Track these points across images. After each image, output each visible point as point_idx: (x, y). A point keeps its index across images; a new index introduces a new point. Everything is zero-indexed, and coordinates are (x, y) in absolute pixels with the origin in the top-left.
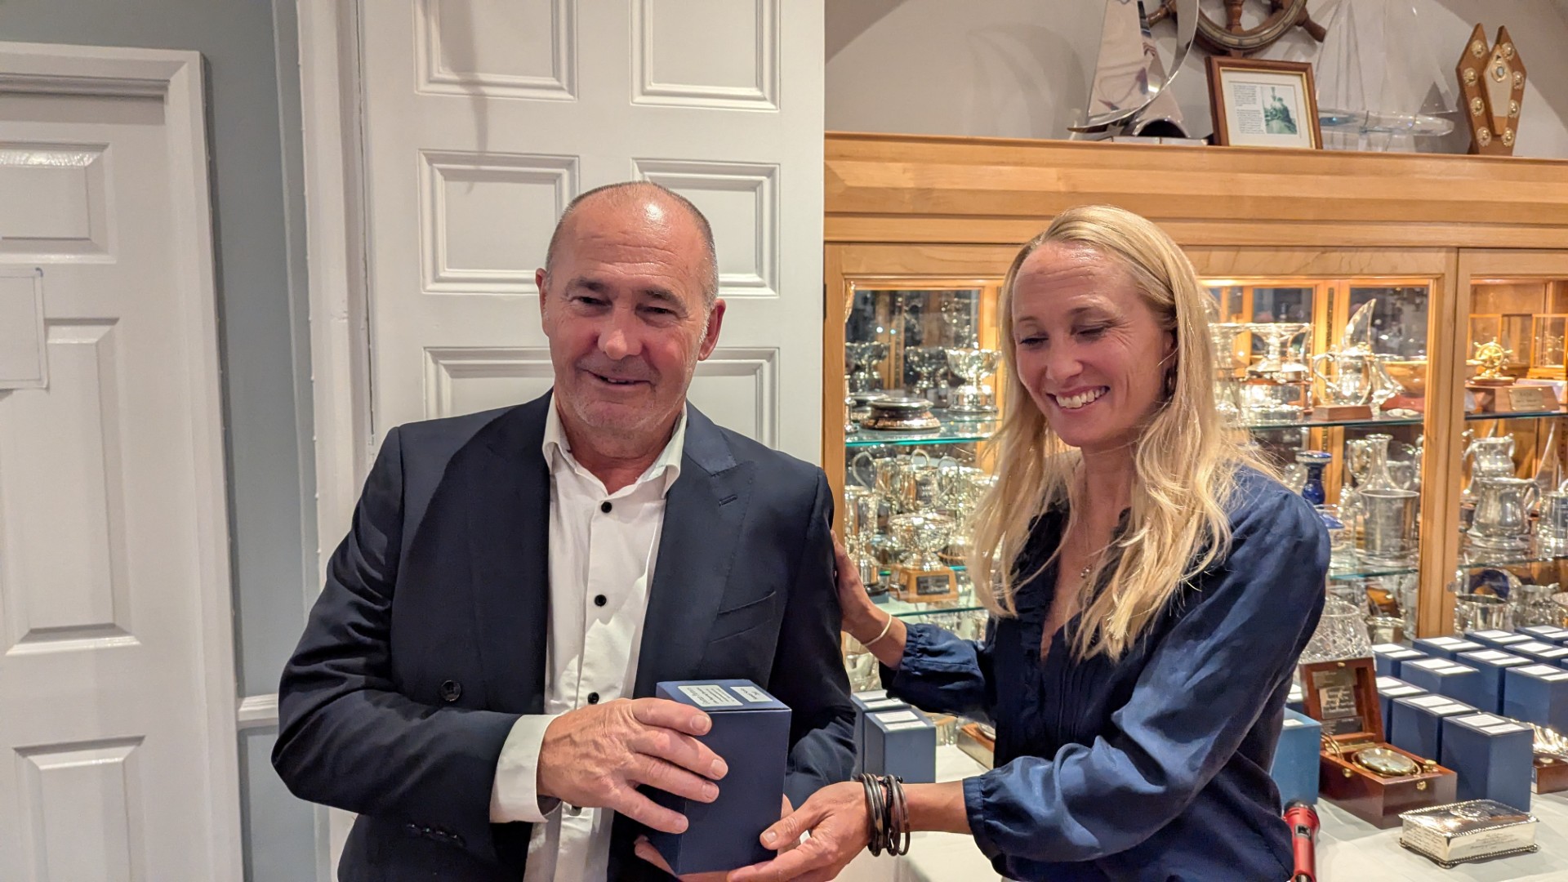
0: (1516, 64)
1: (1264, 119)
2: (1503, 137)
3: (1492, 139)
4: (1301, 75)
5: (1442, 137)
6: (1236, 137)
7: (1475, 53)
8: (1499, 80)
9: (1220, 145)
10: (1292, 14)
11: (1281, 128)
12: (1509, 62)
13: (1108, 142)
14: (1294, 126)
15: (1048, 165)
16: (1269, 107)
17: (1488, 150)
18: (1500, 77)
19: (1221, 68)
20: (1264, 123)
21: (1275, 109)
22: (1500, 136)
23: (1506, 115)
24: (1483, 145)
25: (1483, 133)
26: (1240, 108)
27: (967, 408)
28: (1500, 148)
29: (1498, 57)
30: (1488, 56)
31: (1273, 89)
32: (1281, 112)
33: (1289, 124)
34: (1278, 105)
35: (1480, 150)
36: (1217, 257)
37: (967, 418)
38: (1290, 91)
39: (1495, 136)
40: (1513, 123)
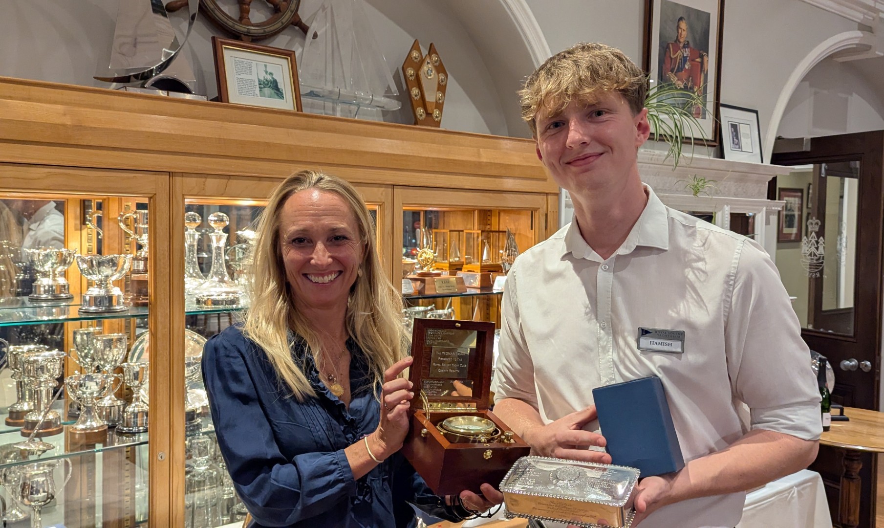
0: (440, 68)
1: (258, 86)
2: (434, 115)
3: (426, 116)
4: (287, 59)
5: (393, 111)
6: (235, 96)
7: (414, 59)
8: (429, 77)
9: (222, 101)
10: (287, 17)
11: (271, 93)
12: (435, 67)
13: (123, 91)
14: (282, 94)
15: (55, 103)
16: (262, 79)
17: (424, 123)
18: (431, 75)
19: (224, 46)
20: (258, 89)
21: (267, 80)
22: (431, 114)
23: (434, 100)
24: (421, 118)
25: (420, 111)
26: (239, 77)
27: (44, 296)
28: (431, 121)
29: (428, 63)
30: (422, 61)
31: (266, 66)
32: (270, 81)
33: (278, 92)
34: (269, 78)
35: (419, 123)
36: (211, 182)
37: (44, 304)
38: (279, 69)
39: (429, 114)
40: (439, 106)
